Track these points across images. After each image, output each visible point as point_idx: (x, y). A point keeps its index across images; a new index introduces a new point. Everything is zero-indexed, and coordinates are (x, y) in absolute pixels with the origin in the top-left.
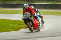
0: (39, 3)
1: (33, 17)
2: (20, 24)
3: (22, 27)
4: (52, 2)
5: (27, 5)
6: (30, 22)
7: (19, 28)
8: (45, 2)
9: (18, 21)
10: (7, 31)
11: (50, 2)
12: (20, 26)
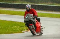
0: (43, 5)
1: (36, 19)
2: (22, 26)
3: (24, 30)
4: (57, 4)
5: (30, 6)
6: (33, 25)
7: (21, 30)
8: (49, 3)
9: (20, 22)
10: (8, 33)
11: (55, 4)
12: (22, 28)
